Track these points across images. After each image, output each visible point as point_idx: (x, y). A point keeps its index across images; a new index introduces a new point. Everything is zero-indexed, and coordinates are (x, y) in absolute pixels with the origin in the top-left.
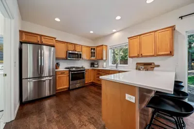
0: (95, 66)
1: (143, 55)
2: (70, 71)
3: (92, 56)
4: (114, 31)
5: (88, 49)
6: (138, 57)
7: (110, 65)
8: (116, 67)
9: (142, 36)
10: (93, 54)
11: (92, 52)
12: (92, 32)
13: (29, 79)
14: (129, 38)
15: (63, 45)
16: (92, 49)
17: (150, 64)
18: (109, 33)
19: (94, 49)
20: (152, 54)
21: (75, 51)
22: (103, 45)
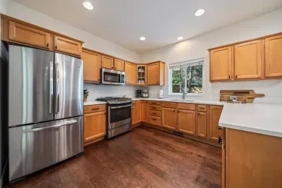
0: (144, 95)
1: (239, 77)
2: (108, 105)
3: (139, 79)
4: (180, 38)
5: (133, 67)
6: (229, 80)
7: (169, 94)
8: (183, 97)
9: (236, 46)
10: (141, 76)
11: (139, 74)
12: (143, 39)
13: (24, 128)
14: (210, 50)
15: (94, 58)
16: (139, 68)
17: (247, 92)
18: (169, 43)
19: (143, 68)
20: (256, 76)
21: (115, 69)
22: (159, 62)
